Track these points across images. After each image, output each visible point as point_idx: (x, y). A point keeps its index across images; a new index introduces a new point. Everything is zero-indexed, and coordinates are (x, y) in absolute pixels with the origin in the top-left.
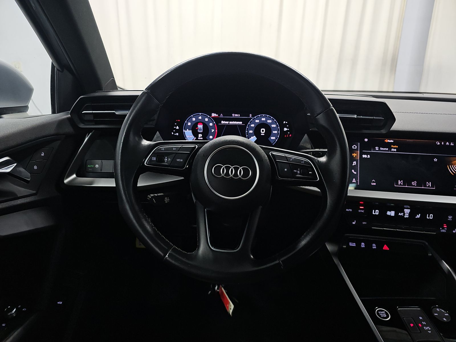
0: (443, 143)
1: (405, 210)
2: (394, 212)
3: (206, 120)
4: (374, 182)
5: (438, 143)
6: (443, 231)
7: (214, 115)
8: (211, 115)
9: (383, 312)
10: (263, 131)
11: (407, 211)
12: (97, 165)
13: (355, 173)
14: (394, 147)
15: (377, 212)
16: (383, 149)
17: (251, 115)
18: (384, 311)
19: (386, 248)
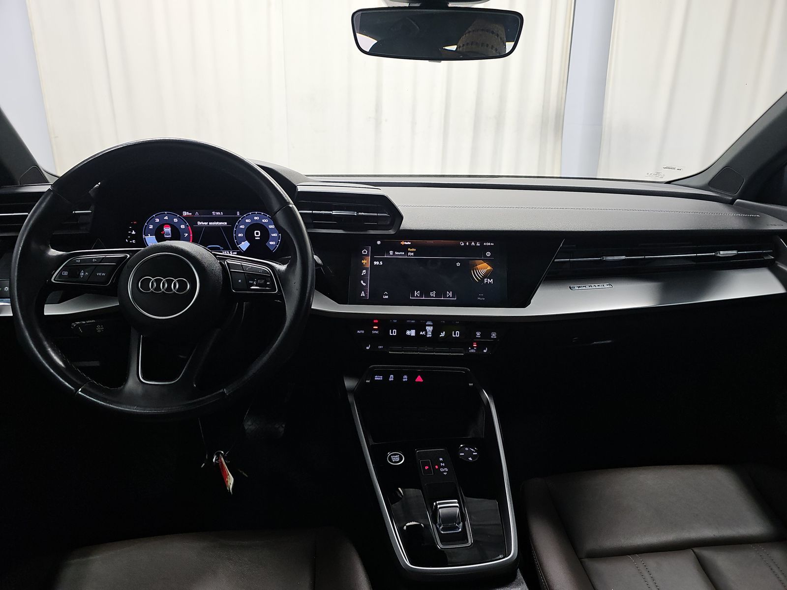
0: (467, 244)
1: (427, 328)
2: (414, 331)
3: (176, 220)
4: (386, 295)
5: (462, 243)
6: (472, 351)
7: (185, 213)
8: (182, 214)
9: (397, 456)
10: (257, 234)
11: (429, 329)
12: (7, 288)
13: (364, 284)
14: (411, 250)
15: (394, 333)
16: (398, 253)
17: (238, 213)
18: (398, 454)
19: (419, 379)
